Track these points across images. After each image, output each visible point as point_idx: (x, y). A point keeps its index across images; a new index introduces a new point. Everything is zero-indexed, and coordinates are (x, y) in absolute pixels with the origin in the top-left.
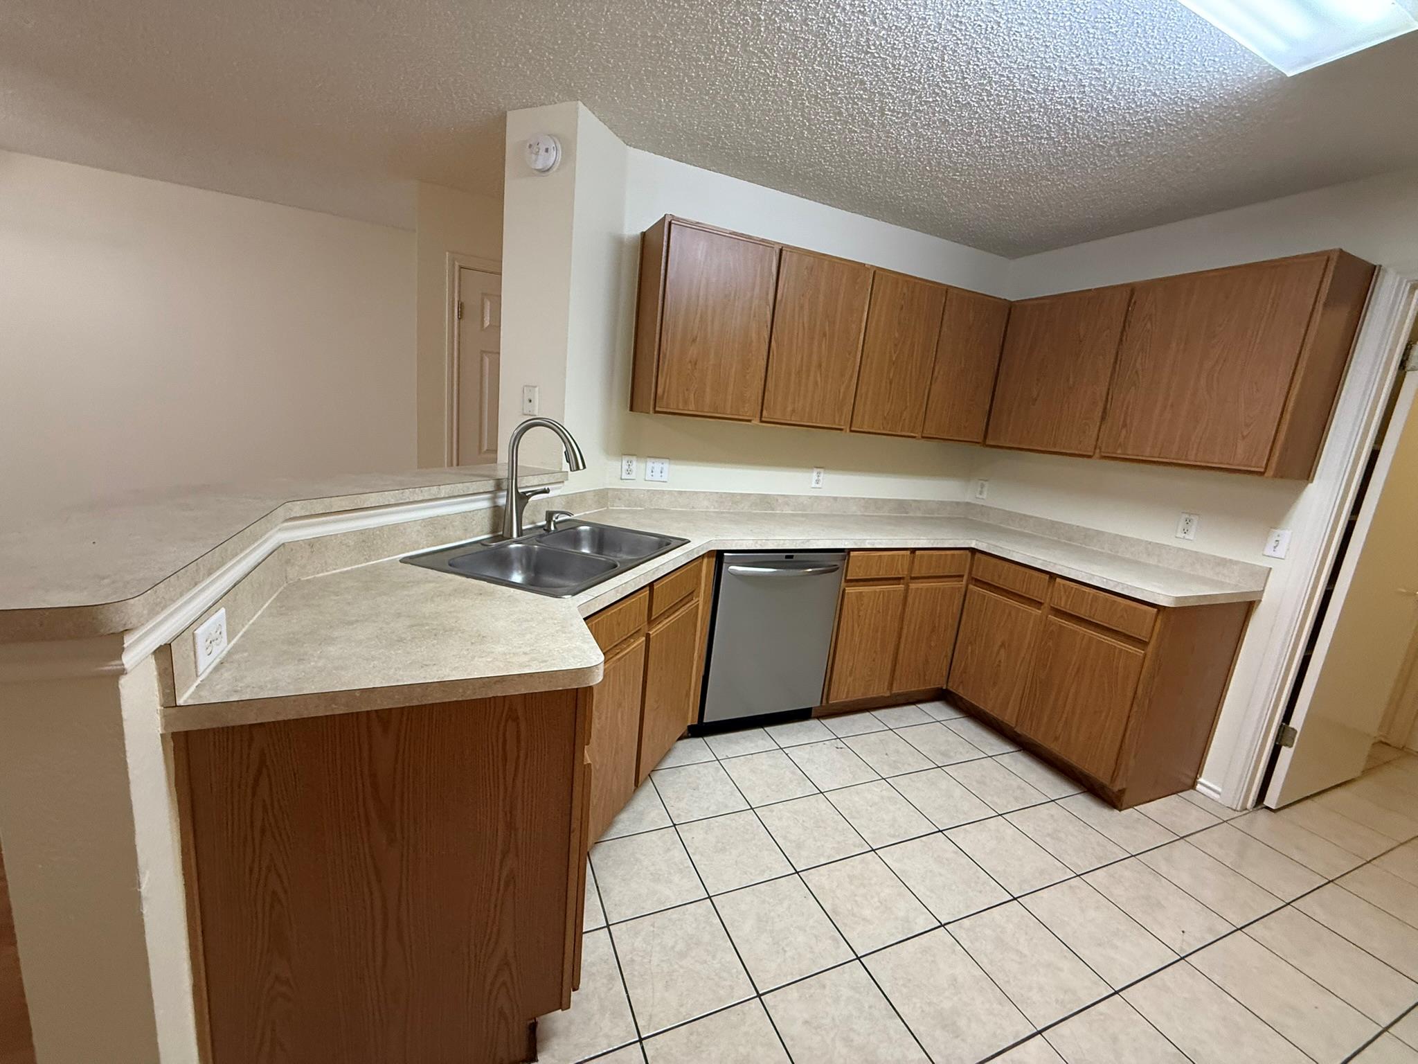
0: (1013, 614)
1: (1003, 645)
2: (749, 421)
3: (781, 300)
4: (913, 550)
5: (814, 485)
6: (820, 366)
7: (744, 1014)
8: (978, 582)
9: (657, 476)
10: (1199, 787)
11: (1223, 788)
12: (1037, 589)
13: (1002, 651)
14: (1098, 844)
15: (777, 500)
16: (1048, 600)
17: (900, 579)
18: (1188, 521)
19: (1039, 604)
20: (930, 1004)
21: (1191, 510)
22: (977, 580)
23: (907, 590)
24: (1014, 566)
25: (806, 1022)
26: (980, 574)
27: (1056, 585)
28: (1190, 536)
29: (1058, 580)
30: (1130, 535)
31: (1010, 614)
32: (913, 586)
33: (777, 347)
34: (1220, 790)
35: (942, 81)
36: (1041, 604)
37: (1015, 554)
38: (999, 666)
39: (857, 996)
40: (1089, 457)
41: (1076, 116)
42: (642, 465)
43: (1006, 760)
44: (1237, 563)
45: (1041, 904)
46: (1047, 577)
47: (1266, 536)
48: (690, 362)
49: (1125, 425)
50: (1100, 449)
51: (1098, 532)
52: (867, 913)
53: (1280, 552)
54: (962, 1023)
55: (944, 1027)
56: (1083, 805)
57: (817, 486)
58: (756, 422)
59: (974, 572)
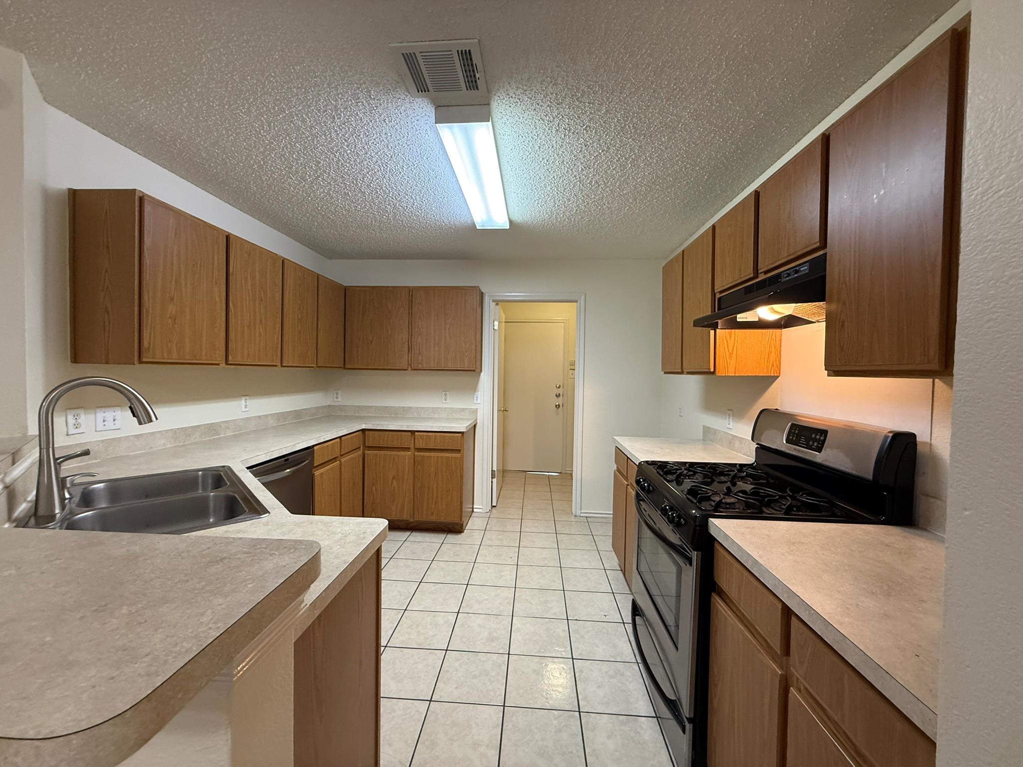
0: (396, 458)
1: (394, 478)
2: (218, 364)
3: (233, 272)
4: (340, 437)
5: (244, 409)
6: (261, 321)
7: (434, 712)
8: (370, 448)
9: (110, 425)
10: (475, 510)
11: (482, 506)
12: (407, 442)
13: (394, 481)
14: (469, 548)
15: (221, 426)
16: (413, 445)
17: (336, 458)
18: (446, 395)
19: (408, 449)
20: (482, 639)
21: (445, 390)
22: (369, 447)
23: (340, 462)
24: (391, 433)
25: (456, 688)
26: (371, 443)
27: (416, 437)
28: (448, 401)
29: (416, 433)
30: (424, 406)
31: (394, 459)
32: (343, 460)
33: (234, 307)
34: (481, 507)
35: (360, 180)
36: (410, 448)
37: (390, 426)
38: (394, 490)
39: (461, 661)
40: (406, 370)
41: (403, 213)
42: (91, 417)
43: (412, 538)
44: (466, 409)
45: (476, 578)
46: (410, 433)
47: (474, 395)
48: (170, 318)
49: (420, 353)
50: (411, 365)
51: (410, 408)
52: (431, 633)
53: (479, 401)
54: (495, 634)
55: (493, 641)
56: (451, 538)
57: (247, 409)
58: (223, 365)
59: (366, 443)
